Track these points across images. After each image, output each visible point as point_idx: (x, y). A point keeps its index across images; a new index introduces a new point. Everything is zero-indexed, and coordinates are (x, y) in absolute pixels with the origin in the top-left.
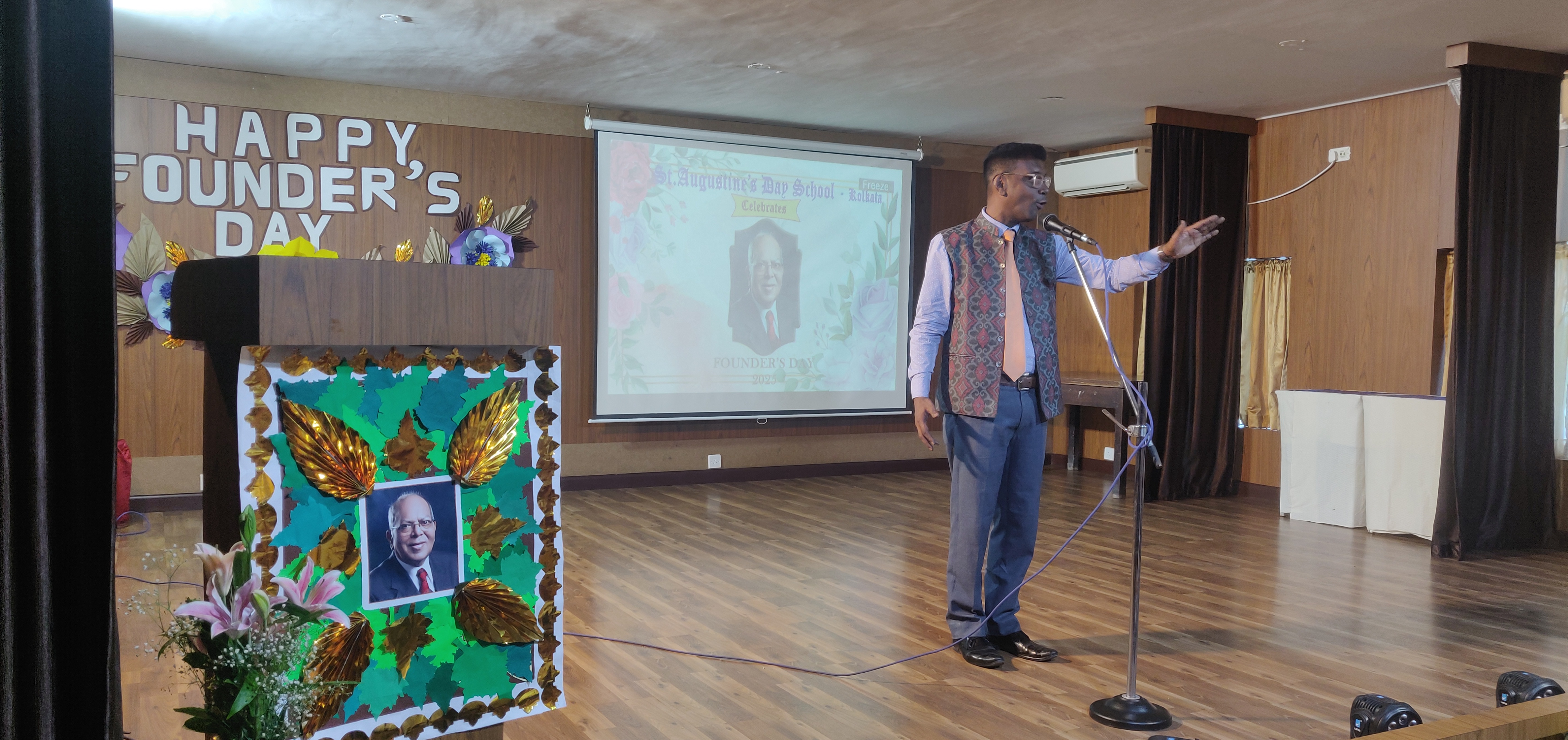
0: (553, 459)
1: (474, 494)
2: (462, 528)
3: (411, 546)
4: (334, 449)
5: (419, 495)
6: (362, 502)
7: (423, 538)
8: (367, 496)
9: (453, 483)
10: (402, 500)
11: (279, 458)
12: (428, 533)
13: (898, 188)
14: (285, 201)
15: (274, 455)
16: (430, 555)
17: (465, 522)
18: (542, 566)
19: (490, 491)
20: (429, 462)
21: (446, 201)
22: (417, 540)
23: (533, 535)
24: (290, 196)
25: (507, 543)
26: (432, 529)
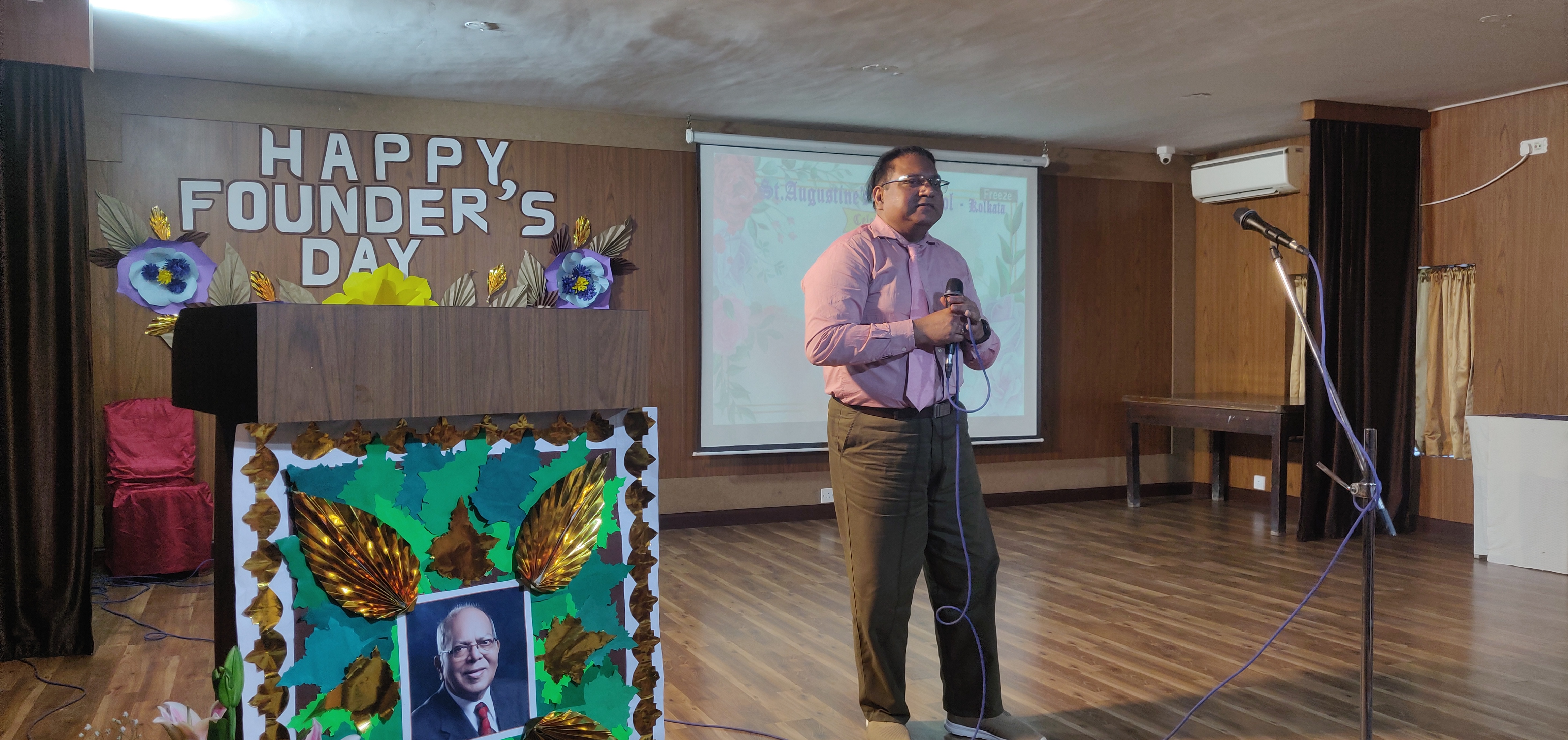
0: (650, 551)
1: (548, 602)
2: (533, 647)
3: (467, 673)
4: (362, 553)
5: (478, 607)
6: (402, 621)
7: (481, 663)
8: (407, 614)
9: (521, 589)
10: (455, 615)
11: (289, 570)
12: (488, 656)
13: (1023, 197)
14: (373, 226)
15: (283, 565)
16: (493, 685)
17: (537, 640)
18: (636, 690)
19: (569, 597)
20: (488, 565)
21: (541, 222)
22: (476, 666)
23: (624, 651)
24: (377, 221)
25: (592, 663)
26: (493, 651)
